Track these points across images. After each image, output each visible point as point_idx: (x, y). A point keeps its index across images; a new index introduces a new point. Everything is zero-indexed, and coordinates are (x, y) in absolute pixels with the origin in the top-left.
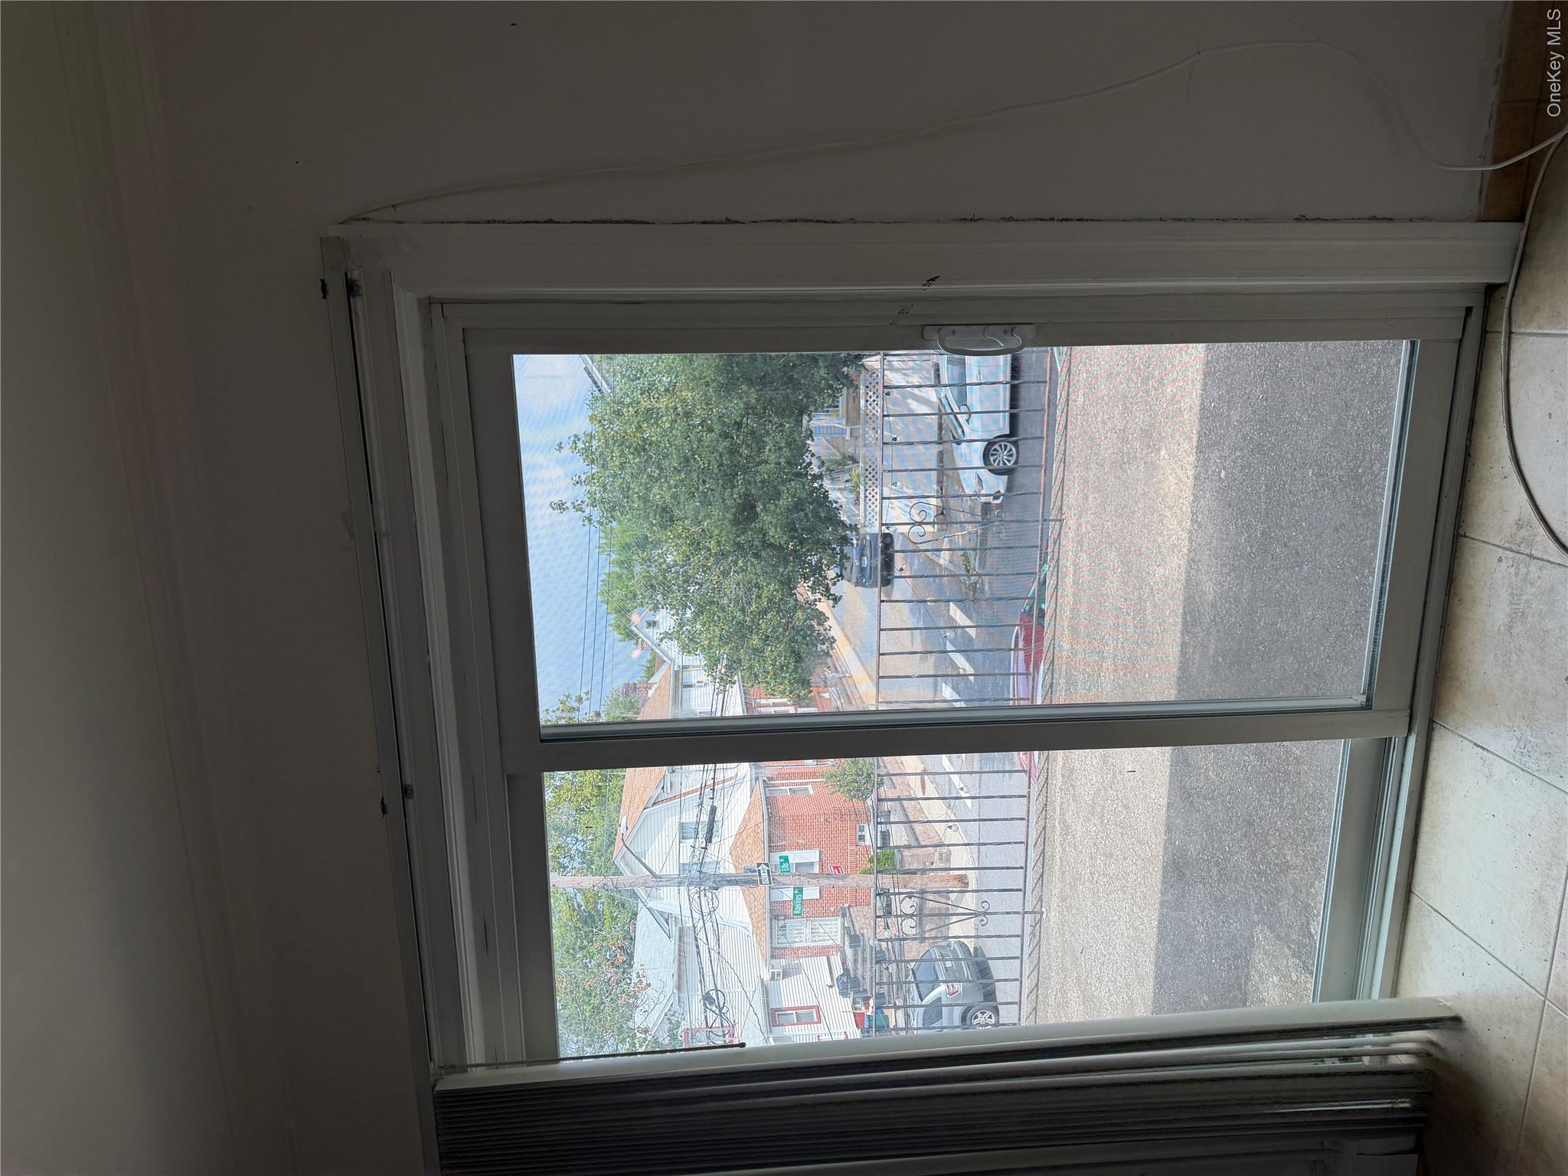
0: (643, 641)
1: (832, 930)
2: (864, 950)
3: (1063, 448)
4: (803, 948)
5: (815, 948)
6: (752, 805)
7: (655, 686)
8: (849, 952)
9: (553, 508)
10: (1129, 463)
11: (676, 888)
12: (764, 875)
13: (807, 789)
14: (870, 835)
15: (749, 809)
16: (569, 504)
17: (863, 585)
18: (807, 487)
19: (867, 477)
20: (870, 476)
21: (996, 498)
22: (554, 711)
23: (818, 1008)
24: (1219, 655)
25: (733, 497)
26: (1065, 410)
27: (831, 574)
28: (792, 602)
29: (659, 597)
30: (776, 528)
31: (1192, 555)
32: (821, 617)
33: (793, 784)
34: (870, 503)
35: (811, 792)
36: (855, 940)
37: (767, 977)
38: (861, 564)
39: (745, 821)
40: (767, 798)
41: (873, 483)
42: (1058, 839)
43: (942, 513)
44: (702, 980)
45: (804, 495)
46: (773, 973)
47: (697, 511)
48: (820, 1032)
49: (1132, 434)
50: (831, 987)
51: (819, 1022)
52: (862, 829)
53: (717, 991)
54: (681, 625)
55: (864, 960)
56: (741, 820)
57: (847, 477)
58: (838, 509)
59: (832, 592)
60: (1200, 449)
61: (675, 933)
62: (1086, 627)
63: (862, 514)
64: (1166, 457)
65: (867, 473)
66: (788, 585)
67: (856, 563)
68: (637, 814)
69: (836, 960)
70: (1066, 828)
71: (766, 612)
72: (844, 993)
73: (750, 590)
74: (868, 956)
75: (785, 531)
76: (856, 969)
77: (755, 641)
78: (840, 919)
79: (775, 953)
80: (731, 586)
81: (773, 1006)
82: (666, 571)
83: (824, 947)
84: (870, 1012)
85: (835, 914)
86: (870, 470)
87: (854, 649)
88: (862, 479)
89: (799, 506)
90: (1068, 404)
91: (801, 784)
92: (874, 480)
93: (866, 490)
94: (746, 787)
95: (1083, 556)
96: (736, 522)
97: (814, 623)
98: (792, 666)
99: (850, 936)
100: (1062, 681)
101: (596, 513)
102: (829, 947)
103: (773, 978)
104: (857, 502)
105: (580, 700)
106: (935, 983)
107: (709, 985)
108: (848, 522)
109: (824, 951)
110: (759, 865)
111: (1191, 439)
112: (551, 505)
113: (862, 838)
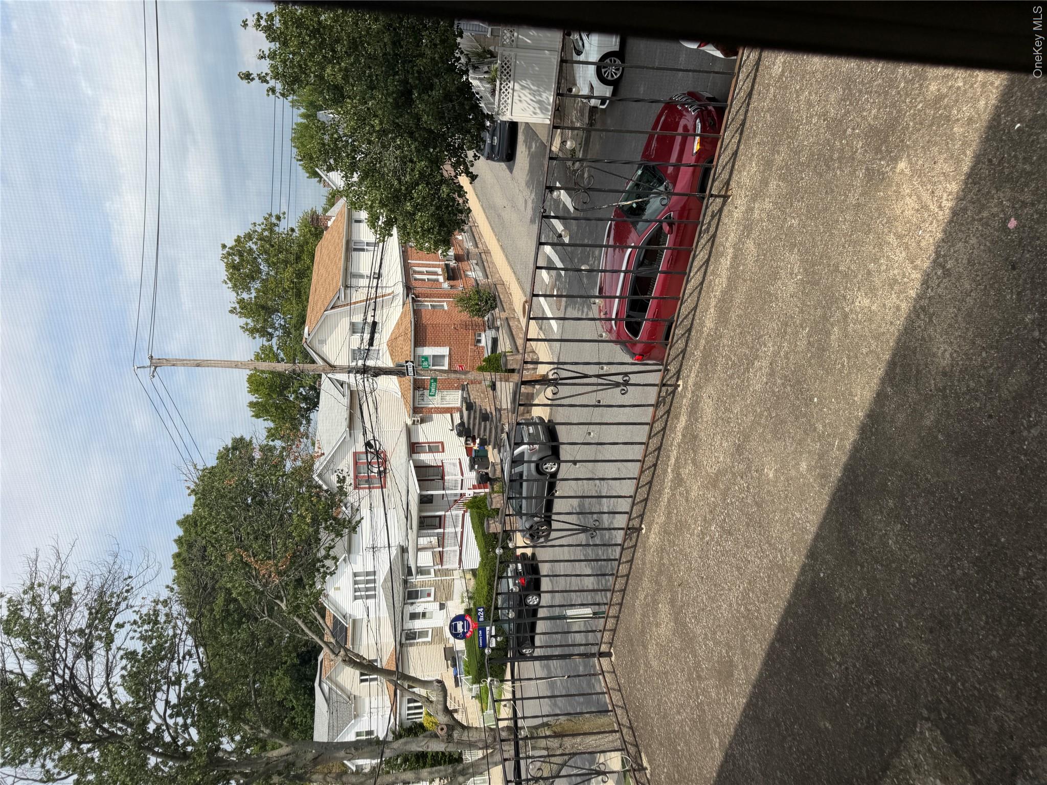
0: (324, 180)
1: (454, 398)
2: (475, 412)
3: (742, 117)
4: (436, 408)
5: (444, 408)
6: (403, 315)
7: (333, 218)
8: (465, 413)
9: (241, 78)
10: (840, 162)
11: (347, 375)
12: (410, 369)
13: (443, 306)
14: (485, 339)
15: (401, 317)
16: (255, 75)
17: (493, 160)
18: (456, 82)
19: (502, 72)
20: (505, 72)
21: (603, 103)
22: (259, 225)
23: (442, 443)
24: (939, 431)
25: (393, 84)
26: (752, 75)
27: (470, 154)
28: (439, 177)
29: (332, 161)
30: (428, 116)
31: (924, 302)
32: (460, 190)
33: (434, 301)
34: (503, 95)
35: (446, 308)
36: (470, 406)
37: (409, 422)
38: (492, 142)
39: (398, 325)
40: (414, 311)
41: (507, 79)
42: (668, 483)
43: (558, 110)
44: (365, 433)
45: (453, 89)
46: (414, 421)
47: (364, 93)
48: (443, 458)
49: (853, 129)
50: (452, 430)
51: (443, 451)
52: (480, 335)
53: (375, 440)
54: (349, 186)
55: (475, 418)
56: (395, 323)
57: (486, 69)
58: (479, 100)
59: (470, 170)
60: (973, 178)
61: (347, 393)
62: (739, 316)
63: (496, 104)
64: (907, 171)
65: (503, 70)
66: (436, 163)
67: (488, 141)
68: (319, 315)
69: (457, 416)
70: (679, 480)
71: (418, 185)
72: (460, 434)
73: (405, 163)
74: (478, 416)
75: (436, 119)
76: (469, 423)
77: (408, 207)
78: (460, 391)
79: (416, 410)
80: (390, 160)
81: (413, 440)
82: (336, 140)
83: (449, 408)
84: (476, 447)
85: (457, 388)
86: (505, 67)
87: (482, 206)
88: (499, 73)
89: (448, 97)
90: (757, 70)
91: (439, 302)
92: (508, 76)
93: (501, 84)
94: (399, 300)
95: (750, 245)
96: (396, 105)
97: (456, 196)
98: (436, 230)
99: (466, 403)
100: (698, 353)
101: (279, 86)
102: (452, 408)
103: (414, 423)
104: (493, 92)
105: (278, 218)
106: (522, 443)
107: (370, 437)
108: (486, 111)
109: (450, 410)
110: (407, 362)
111: (958, 162)
112: (239, 75)
113: (479, 341)
